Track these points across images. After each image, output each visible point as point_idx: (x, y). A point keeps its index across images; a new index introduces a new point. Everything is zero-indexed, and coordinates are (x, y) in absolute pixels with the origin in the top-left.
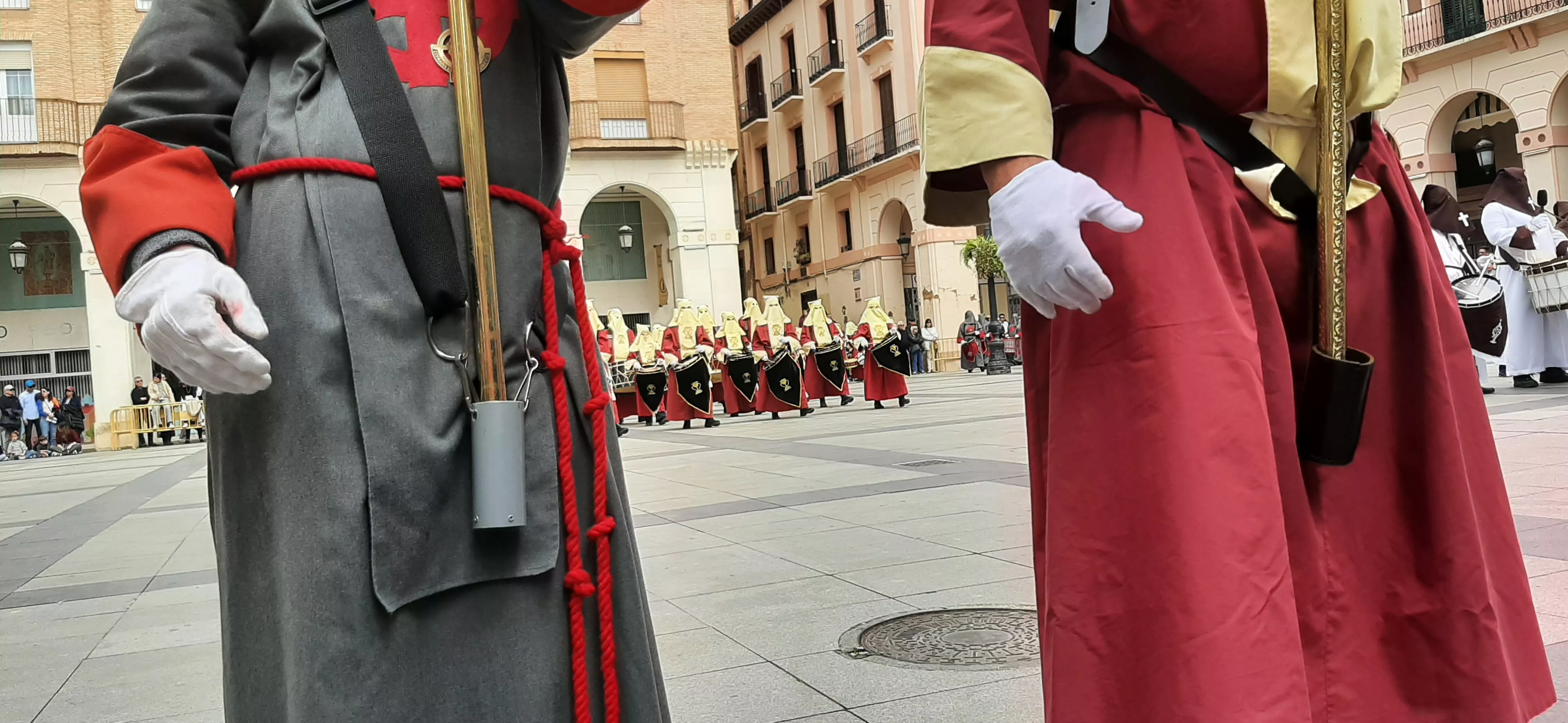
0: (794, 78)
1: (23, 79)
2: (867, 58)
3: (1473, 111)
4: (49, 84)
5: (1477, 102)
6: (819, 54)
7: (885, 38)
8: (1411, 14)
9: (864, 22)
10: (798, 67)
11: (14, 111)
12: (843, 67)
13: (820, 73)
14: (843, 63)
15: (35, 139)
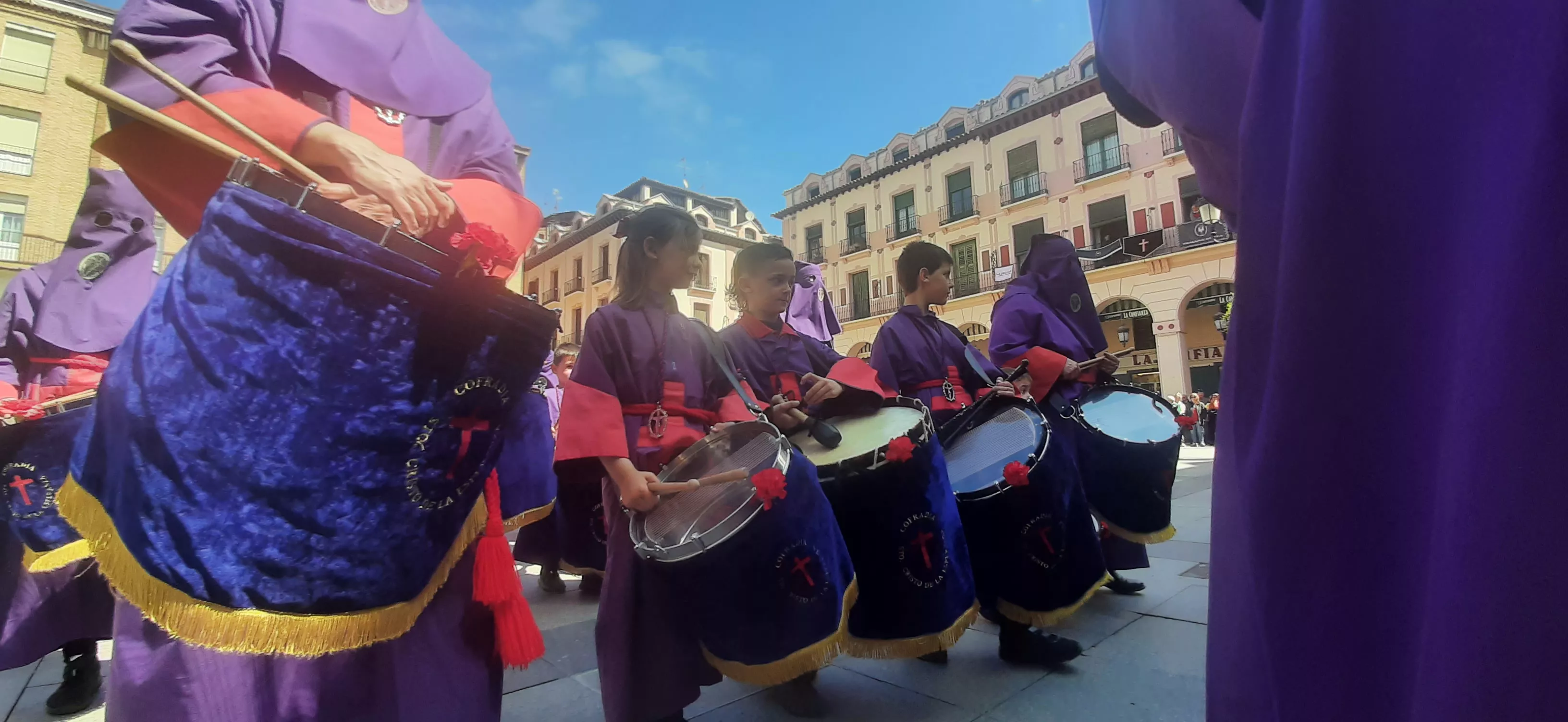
0: (556, 292)
1: (16, 221)
2: (597, 288)
3: (864, 350)
4: (36, 226)
5: (865, 346)
6: (571, 282)
7: (607, 280)
8: (842, 305)
9: (597, 271)
10: (559, 286)
11: (5, 239)
12: (583, 290)
13: (571, 292)
14: (583, 289)
15: (13, 259)
